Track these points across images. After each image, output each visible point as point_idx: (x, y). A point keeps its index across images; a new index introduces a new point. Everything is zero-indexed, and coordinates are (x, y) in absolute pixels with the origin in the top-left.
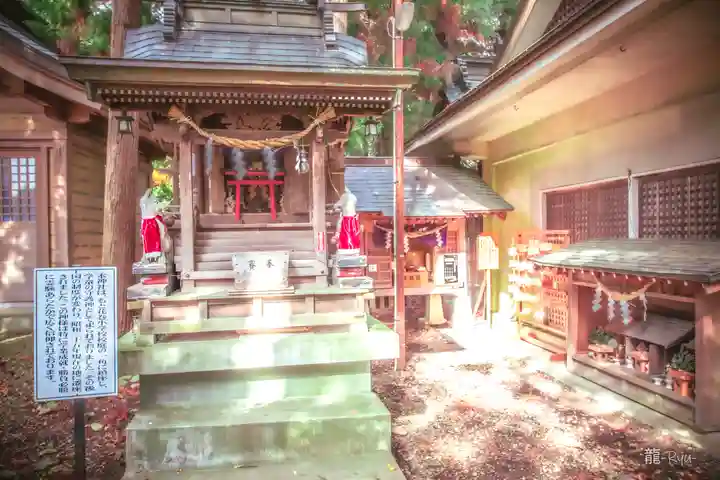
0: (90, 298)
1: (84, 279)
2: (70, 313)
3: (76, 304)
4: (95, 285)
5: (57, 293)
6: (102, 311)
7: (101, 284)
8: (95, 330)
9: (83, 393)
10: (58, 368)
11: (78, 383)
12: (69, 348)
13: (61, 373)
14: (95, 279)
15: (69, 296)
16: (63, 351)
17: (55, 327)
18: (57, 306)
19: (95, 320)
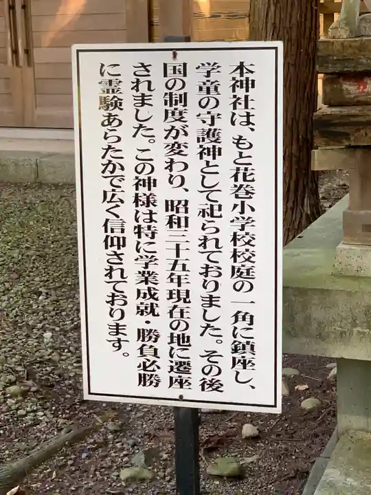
0: (212, 134)
1: (195, 79)
2: (161, 175)
3: (176, 149)
4: (226, 96)
5: (127, 114)
6: (243, 175)
7: (241, 93)
8: (226, 226)
9: (194, 395)
10: (134, 322)
11: (183, 367)
12: (162, 269)
13: (141, 334)
14: (224, 79)
15: (159, 126)
16: (146, 276)
17: (127, 211)
18: (129, 150)
19: (226, 198)
